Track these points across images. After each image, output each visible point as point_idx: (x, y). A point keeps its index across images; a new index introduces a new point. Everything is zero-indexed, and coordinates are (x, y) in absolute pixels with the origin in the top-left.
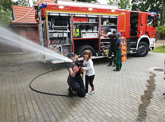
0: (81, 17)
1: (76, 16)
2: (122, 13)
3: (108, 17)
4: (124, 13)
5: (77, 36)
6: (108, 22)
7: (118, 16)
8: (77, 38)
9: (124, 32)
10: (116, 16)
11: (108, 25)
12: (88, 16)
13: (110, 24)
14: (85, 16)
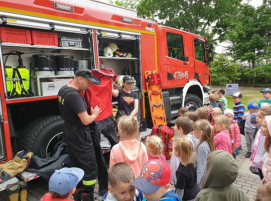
0: (31, 30)
1: (10, 22)
2: (147, 28)
3: (117, 35)
4: (151, 30)
5: (23, 90)
6: (117, 50)
7: (140, 34)
8: (22, 96)
9: (158, 76)
10: (136, 36)
11: (117, 57)
12: (57, 28)
13: (122, 56)
14: (47, 27)
